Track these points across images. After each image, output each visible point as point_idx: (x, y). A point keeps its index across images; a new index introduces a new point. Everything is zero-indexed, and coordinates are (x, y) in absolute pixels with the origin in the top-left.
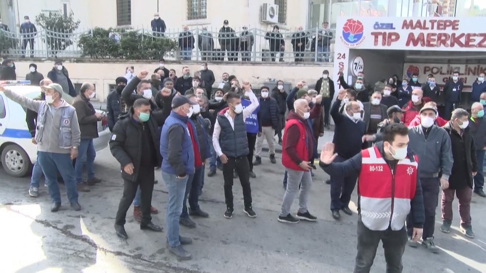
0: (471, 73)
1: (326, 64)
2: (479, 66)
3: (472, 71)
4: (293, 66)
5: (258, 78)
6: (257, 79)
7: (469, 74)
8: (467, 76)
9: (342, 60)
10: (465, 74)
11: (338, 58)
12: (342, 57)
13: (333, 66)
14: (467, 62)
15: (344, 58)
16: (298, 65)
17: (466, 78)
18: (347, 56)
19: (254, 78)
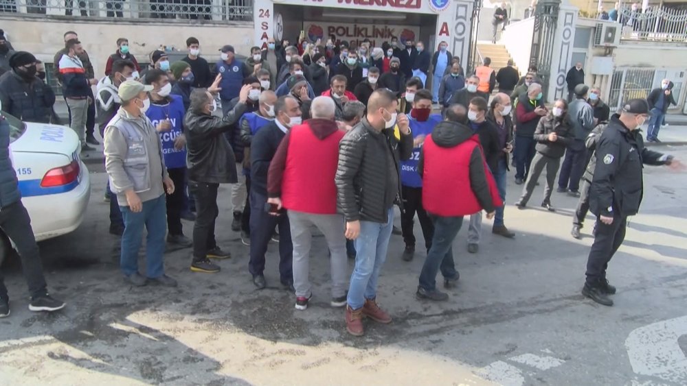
0: (379, 36)
1: (245, 24)
2: (386, 27)
3: (380, 33)
4: (197, 26)
5: (143, 45)
6: (142, 47)
7: (377, 37)
8: (375, 39)
9: (265, 19)
10: (374, 36)
11: (261, 16)
12: (265, 15)
13: (254, 28)
14: (375, 21)
15: (268, 16)
16: (205, 25)
17: (374, 42)
18: (271, 12)
19: (137, 45)
